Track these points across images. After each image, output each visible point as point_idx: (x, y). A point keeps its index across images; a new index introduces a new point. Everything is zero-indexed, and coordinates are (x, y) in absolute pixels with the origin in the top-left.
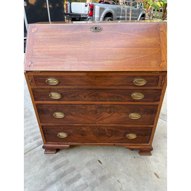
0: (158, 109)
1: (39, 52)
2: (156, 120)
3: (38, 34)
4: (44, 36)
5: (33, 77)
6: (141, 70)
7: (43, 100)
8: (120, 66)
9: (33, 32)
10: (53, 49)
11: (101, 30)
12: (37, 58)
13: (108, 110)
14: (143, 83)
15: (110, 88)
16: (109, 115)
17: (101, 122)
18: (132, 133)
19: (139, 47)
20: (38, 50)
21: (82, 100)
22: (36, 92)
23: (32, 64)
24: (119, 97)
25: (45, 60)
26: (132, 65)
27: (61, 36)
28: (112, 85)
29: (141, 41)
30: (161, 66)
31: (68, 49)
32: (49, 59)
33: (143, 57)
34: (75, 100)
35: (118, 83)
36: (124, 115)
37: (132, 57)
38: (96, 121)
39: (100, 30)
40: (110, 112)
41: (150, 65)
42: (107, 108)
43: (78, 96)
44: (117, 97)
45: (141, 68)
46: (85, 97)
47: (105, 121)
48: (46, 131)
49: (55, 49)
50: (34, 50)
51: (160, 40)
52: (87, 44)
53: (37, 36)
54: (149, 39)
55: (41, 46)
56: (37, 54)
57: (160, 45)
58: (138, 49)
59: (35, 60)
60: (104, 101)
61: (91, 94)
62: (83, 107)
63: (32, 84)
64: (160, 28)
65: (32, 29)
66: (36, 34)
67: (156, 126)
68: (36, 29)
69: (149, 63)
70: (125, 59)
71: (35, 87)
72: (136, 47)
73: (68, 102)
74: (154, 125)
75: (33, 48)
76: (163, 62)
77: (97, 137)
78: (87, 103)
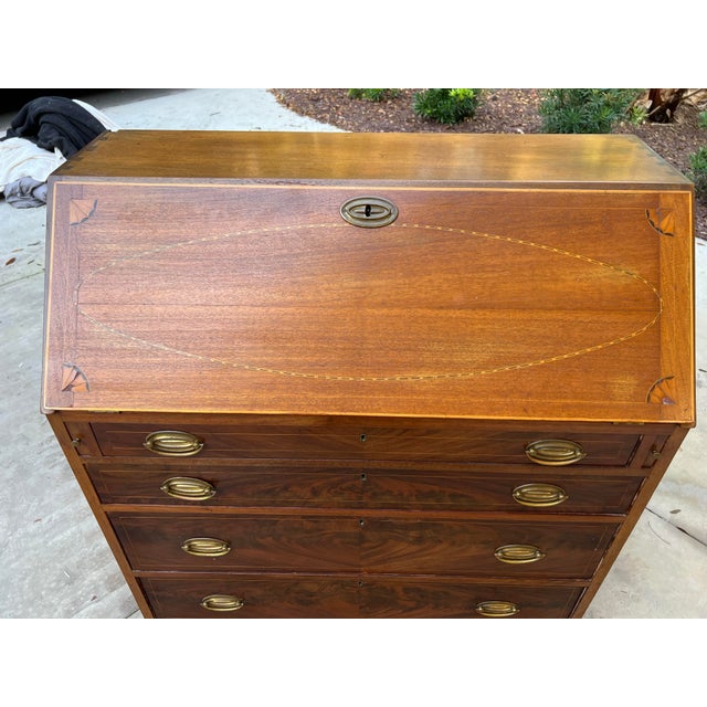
0: (618, 537)
1: (107, 318)
2: (602, 565)
3: (100, 231)
4: (128, 241)
5: (87, 428)
6: (569, 416)
7: (137, 501)
8: (472, 396)
9: (73, 219)
10: (171, 310)
11: (393, 217)
12: (99, 349)
13: (413, 534)
14: (567, 456)
15: (427, 467)
16: (414, 548)
17: (380, 567)
18: (502, 600)
19: (560, 309)
20: (105, 309)
21: (304, 505)
22: (105, 475)
23: (80, 379)
24: (462, 496)
25: (137, 360)
26: (529, 394)
27: (207, 243)
28: (433, 457)
29: (573, 277)
30: (654, 399)
31: (241, 309)
32: (157, 356)
33: (579, 358)
34: (273, 502)
35: (460, 454)
36: (474, 551)
37: (530, 357)
38: (360, 566)
39: (386, 221)
40: (419, 540)
41: (609, 396)
42: (406, 527)
43: (286, 489)
44: (453, 496)
45: (565, 407)
46: (315, 493)
47: (396, 565)
48: (157, 590)
49: (181, 309)
50: (85, 311)
51: (658, 276)
52: (326, 286)
53: (96, 239)
54: (610, 271)
55: (117, 293)
56: (98, 328)
57: (656, 298)
58: (559, 315)
59: (90, 360)
60: (396, 507)
61: (344, 486)
62: (308, 525)
63: (84, 450)
64: (661, 215)
65: (72, 207)
66: (90, 231)
67: (600, 584)
68: (86, 205)
69: (605, 383)
70: (497, 365)
71: (101, 462)
72: (551, 309)
73: (243, 510)
74: (595, 580)
75: (81, 301)
76: (664, 385)
77: (361, 608)
78: (322, 512)
